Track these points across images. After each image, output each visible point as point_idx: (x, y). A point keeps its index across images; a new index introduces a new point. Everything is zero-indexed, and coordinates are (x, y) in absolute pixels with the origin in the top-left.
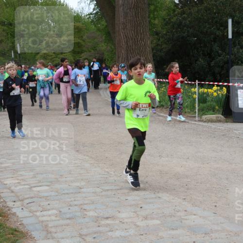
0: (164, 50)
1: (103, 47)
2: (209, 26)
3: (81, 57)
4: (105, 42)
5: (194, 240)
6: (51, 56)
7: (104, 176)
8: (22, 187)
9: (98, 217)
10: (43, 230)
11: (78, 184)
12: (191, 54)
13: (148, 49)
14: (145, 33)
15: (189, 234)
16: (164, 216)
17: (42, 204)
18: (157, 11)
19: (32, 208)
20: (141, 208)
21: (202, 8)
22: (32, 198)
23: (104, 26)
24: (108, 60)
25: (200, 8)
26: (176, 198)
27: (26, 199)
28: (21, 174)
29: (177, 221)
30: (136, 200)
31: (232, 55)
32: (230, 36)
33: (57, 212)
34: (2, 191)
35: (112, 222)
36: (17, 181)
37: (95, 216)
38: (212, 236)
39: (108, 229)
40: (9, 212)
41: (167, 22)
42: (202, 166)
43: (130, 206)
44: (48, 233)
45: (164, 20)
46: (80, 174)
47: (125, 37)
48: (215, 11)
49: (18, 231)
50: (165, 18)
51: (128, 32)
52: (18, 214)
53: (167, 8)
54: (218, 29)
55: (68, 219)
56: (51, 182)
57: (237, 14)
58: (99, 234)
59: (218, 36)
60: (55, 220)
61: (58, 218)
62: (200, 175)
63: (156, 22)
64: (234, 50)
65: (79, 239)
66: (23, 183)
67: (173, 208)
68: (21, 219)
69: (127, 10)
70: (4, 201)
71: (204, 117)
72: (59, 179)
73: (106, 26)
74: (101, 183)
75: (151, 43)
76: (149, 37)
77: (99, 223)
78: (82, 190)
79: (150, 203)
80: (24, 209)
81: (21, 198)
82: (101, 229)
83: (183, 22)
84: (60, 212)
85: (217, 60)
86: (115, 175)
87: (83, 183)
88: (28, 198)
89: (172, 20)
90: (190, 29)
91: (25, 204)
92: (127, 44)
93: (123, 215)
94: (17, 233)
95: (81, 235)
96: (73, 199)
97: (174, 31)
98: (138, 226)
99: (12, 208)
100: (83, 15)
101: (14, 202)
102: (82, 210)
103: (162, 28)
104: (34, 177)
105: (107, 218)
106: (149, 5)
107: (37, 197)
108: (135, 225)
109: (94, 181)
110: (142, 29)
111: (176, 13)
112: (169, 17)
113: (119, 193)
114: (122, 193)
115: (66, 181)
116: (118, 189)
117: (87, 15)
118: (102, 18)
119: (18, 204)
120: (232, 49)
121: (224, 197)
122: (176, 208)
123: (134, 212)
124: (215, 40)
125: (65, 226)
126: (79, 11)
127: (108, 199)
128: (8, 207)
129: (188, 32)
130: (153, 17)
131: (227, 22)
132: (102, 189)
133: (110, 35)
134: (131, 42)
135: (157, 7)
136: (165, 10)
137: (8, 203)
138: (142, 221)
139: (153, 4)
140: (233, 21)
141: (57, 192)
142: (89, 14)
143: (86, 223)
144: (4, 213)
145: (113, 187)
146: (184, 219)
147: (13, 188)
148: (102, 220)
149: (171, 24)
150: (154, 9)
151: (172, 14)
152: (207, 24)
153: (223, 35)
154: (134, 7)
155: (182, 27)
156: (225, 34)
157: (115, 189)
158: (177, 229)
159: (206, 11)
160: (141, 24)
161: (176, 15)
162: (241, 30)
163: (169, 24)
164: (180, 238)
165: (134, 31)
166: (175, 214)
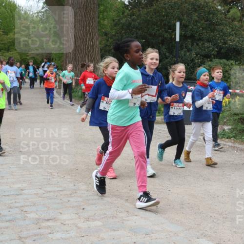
2: (157, 28)
3: (28, 56)
5: (134, 241)
7: (46, 177)
9: (39, 219)
11: (19, 186)
13: (97, 49)
14: (94, 34)
15: (129, 234)
16: (106, 217)
18: (107, 12)
20: (83, 209)
21: (151, 11)
24: (56, 60)
25: (149, 10)
26: (119, 199)
29: (119, 222)
30: (79, 201)
31: (179, 57)
32: (178, 39)
35: (55, 224)
37: (36, 218)
38: (152, 236)
41: (116, 23)
45: (114, 20)
46: (22, 175)
48: (164, 14)
50: (115, 19)
51: (77, 31)
53: (116, 9)
54: (167, 32)
55: (7, 221)
57: (185, 18)
58: (39, 237)
59: (166, 38)
63: (106, 22)
65: (18, 242)
67: (116, 209)
74: (44, 185)
75: (100, 43)
76: (97, 37)
77: (40, 225)
78: (24, 191)
79: (93, 204)
82: (42, 231)
83: (133, 23)
84: (0, 214)
85: (165, 62)
86: (58, 176)
87: (25, 185)
89: (121, 21)
90: (139, 30)
92: (75, 44)
93: (64, 217)
95: (20, 238)
96: (13, 201)
97: (123, 32)
98: (79, 228)
102: (23, 212)
103: (111, 29)
105: (48, 220)
106: (99, 5)
108: (76, 226)
109: (36, 182)
110: (91, 29)
111: (126, 14)
112: (118, 18)
113: (61, 195)
114: (65, 195)
115: (7, 183)
116: (61, 191)
120: (180, 52)
121: (166, 198)
122: (118, 209)
123: (76, 214)
125: (4, 228)
127: (49, 201)
129: (137, 33)
130: (103, 17)
131: (175, 25)
132: (45, 191)
134: (79, 42)
135: (107, 7)
136: (114, 11)
138: (84, 222)
139: (104, 5)
140: (180, 25)
143: (27, 225)
145: (57, 189)
146: (124, 220)
148: (42, 222)
149: (121, 25)
150: (104, 9)
151: (121, 15)
152: (155, 26)
153: (171, 37)
154: (83, 7)
155: (131, 28)
156: (173, 37)
157: (58, 191)
158: (118, 230)
159: (155, 13)
160: (90, 24)
161: (126, 16)
162: (188, 33)
163: (119, 25)
164: (122, 239)
165: (83, 31)
166: (117, 215)
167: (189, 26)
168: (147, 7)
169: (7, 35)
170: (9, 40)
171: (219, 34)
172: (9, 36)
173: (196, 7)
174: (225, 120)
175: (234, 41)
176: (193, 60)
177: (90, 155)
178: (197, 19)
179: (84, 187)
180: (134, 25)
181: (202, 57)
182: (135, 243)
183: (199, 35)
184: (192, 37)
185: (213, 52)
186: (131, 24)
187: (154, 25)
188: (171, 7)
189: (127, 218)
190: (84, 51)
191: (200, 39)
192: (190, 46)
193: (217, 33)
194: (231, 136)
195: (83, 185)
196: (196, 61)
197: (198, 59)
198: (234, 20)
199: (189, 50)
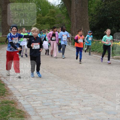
0: (95, 23)
1: (65, 21)
4: (66, 19)
6: (39, 26)
7: (63, 85)
8: (24, 90)
9: (61, 105)
10: (34, 111)
11: (51, 89)
12: (109, 25)
13: (87, 22)
14: (86, 15)
15: (106, 114)
16: (94, 105)
17: (34, 98)
18: (93, 4)
19: (29, 100)
20: (82, 101)
21: (115, 2)
22: (29, 95)
23: (66, 11)
26: (100, 97)
27: (26, 95)
28: (24, 84)
29: (100, 108)
30: (80, 97)
33: (41, 102)
34: (14, 92)
35: (68, 108)
36: (21, 87)
37: (60, 105)
38: (117, 116)
39: (66, 111)
40: (17, 102)
42: (113, 81)
43: (77, 100)
44: (36, 113)
45: (96, 8)
46: (52, 84)
47: (76, 16)
49: (22, 111)
51: (78, 14)
52: (22, 103)
53: (97, 2)
55: (46, 106)
56: (38, 87)
58: (61, 114)
60: (40, 106)
61: (41, 105)
62: (112, 85)
63: (92, 9)
65: (51, 116)
66: (24, 88)
67: (98, 101)
68: (23, 105)
69: (77, 3)
70: (15, 96)
71: (114, 57)
72: (42, 86)
73: (67, 11)
74: (63, 89)
75: (89, 19)
76: (88, 16)
78: (53, 92)
79: (87, 99)
80: (25, 100)
81: (23, 95)
82: (62, 111)
83: (106, 9)
84: (42, 102)
86: (70, 85)
87: (54, 88)
88: (27, 95)
89: (100, 8)
90: (109, 12)
91: (25, 98)
92: (77, 20)
94: (21, 112)
96: (48, 96)
98: (80, 110)
99: (19, 100)
100: (55, 6)
101: (20, 97)
102: (53, 102)
103: (95, 12)
104: (30, 85)
105: (65, 106)
107: (31, 95)
109: (59, 87)
110: (84, 13)
111: (102, 4)
112: (98, 7)
113: (71, 94)
114: (73, 94)
115: (45, 87)
116: (71, 92)
117: (57, 6)
118: (65, 7)
119: (22, 98)
122: (100, 101)
123: (79, 103)
125: (45, 109)
126: (54, 4)
127: (66, 96)
128: (17, 99)
129: (108, 14)
130: (90, 7)
132: (63, 92)
133: (68, 15)
134: (79, 19)
135: (92, 1)
136: (96, 3)
137: (17, 97)
138: (83, 107)
141: (41, 92)
142: (58, 5)
143: (55, 108)
144: (15, 102)
145: (68, 91)
146: (103, 107)
147: (19, 90)
148: (62, 107)
149: (99, 10)
150: (91, 3)
151: (100, 5)
154: (81, 2)
155: (104, 11)
157: (69, 92)
158: (100, 112)
159: (117, 3)
160: (84, 10)
161: (102, 6)
163: (98, 10)
164: (102, 117)
165: (81, 14)
166: (99, 104)
169: (44, 16)
170: (45, 19)
172: (45, 17)
177: (85, 74)
179: (82, 90)
180: (106, 10)
182: (109, 119)
186: (105, 9)
187: (117, 10)
195: (82, 89)
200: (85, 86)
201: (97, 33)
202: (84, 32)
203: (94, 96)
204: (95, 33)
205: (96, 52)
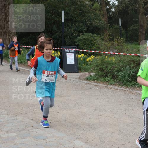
2: (50, 15)
15: (33, 140)
16: (19, 130)
20: (5, 126)
26: (27, 119)
29: (26, 133)
30: (2, 121)
31: (64, 32)
32: (63, 21)
38: (47, 141)
48: (54, 6)
54: (56, 17)
57: (67, 8)
59: (56, 21)
64: (65, 29)
67: (25, 125)
79: (10, 123)
85: (56, 35)
121: (56, 117)
122: (27, 125)
124: (54, 23)
131: (61, 13)
134: (2, 22)
138: (5, 134)
140: (64, 13)
152: (49, 13)
153: (59, 20)
154: (3, 1)
156: (60, 20)
158: (26, 138)
159: (49, 5)
162: (69, 18)
164: (28, 143)
165: (4, 16)
166: (25, 129)
167: (69, 13)
168: (44, 1)
171: (87, 18)
173: (73, 2)
174: (92, 70)
175: (96, 23)
176: (72, 34)
178: (74, 9)
179: (5, 112)
181: (78, 32)
182: (36, 145)
183: (76, 19)
184: (71, 20)
185: (84, 29)
188: (58, 1)
189: (32, 130)
190: (5, 28)
191: (76, 22)
192: (70, 26)
193: (86, 18)
194: (95, 79)
195: (5, 111)
196: (74, 34)
197: (76, 34)
198: (96, 10)
199: (70, 28)
200: (10, 106)
201: (25, 41)
202: (10, 39)
203: (20, 118)
204: (23, 41)
205: (25, 64)
